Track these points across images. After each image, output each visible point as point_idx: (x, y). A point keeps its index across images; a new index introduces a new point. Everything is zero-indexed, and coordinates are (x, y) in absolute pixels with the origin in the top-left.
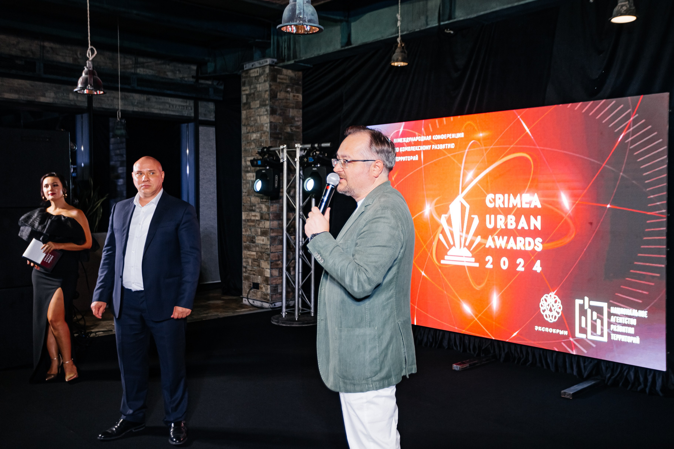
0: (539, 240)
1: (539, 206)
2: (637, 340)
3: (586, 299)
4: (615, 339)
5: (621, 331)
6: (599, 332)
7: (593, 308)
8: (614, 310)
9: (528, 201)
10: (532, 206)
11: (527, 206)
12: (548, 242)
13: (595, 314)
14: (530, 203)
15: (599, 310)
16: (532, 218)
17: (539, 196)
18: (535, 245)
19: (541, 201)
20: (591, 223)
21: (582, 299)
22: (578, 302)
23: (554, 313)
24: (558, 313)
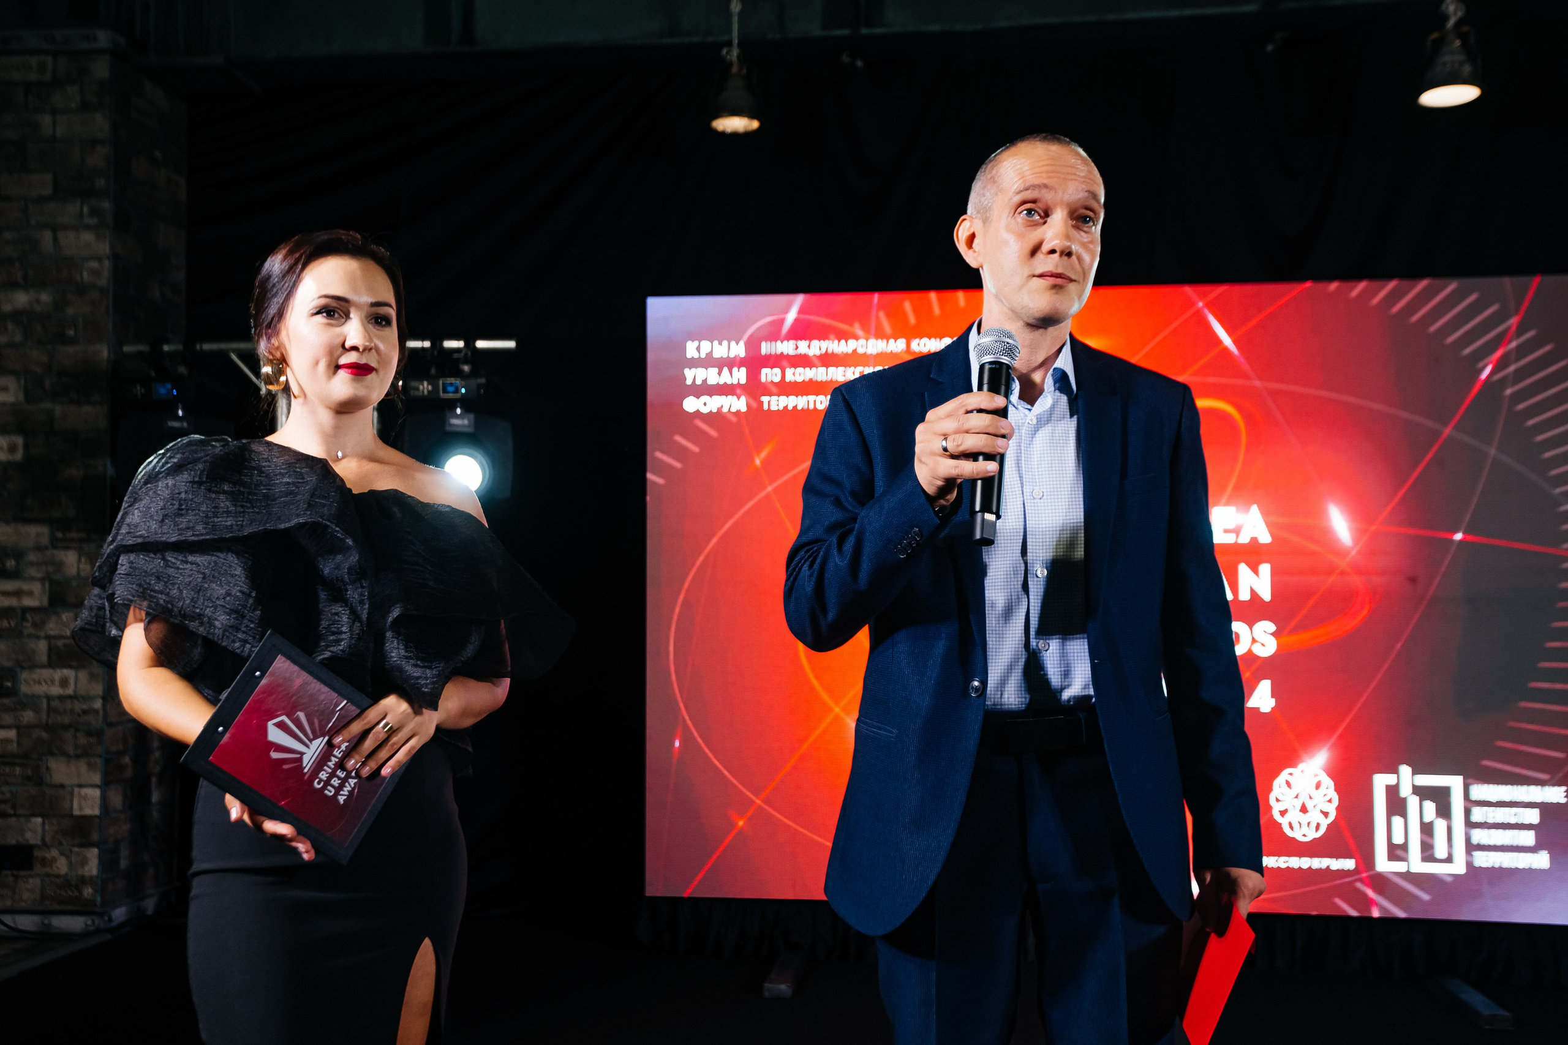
0: (1266, 627)
1: (1265, 538)
2: (1541, 860)
3: (1405, 770)
4: (1484, 865)
5: (1499, 843)
6: (1441, 851)
7: (1423, 793)
8: (1481, 791)
9: (1231, 526)
10: (1244, 539)
11: (1230, 539)
12: (1292, 632)
13: (1430, 807)
14: (1237, 531)
15: (1440, 797)
16: (1243, 569)
17: (1265, 513)
18: (1254, 641)
19: (1268, 524)
20: (1413, 580)
21: (1395, 771)
22: (1381, 782)
23: (1315, 816)
24: (1326, 814)
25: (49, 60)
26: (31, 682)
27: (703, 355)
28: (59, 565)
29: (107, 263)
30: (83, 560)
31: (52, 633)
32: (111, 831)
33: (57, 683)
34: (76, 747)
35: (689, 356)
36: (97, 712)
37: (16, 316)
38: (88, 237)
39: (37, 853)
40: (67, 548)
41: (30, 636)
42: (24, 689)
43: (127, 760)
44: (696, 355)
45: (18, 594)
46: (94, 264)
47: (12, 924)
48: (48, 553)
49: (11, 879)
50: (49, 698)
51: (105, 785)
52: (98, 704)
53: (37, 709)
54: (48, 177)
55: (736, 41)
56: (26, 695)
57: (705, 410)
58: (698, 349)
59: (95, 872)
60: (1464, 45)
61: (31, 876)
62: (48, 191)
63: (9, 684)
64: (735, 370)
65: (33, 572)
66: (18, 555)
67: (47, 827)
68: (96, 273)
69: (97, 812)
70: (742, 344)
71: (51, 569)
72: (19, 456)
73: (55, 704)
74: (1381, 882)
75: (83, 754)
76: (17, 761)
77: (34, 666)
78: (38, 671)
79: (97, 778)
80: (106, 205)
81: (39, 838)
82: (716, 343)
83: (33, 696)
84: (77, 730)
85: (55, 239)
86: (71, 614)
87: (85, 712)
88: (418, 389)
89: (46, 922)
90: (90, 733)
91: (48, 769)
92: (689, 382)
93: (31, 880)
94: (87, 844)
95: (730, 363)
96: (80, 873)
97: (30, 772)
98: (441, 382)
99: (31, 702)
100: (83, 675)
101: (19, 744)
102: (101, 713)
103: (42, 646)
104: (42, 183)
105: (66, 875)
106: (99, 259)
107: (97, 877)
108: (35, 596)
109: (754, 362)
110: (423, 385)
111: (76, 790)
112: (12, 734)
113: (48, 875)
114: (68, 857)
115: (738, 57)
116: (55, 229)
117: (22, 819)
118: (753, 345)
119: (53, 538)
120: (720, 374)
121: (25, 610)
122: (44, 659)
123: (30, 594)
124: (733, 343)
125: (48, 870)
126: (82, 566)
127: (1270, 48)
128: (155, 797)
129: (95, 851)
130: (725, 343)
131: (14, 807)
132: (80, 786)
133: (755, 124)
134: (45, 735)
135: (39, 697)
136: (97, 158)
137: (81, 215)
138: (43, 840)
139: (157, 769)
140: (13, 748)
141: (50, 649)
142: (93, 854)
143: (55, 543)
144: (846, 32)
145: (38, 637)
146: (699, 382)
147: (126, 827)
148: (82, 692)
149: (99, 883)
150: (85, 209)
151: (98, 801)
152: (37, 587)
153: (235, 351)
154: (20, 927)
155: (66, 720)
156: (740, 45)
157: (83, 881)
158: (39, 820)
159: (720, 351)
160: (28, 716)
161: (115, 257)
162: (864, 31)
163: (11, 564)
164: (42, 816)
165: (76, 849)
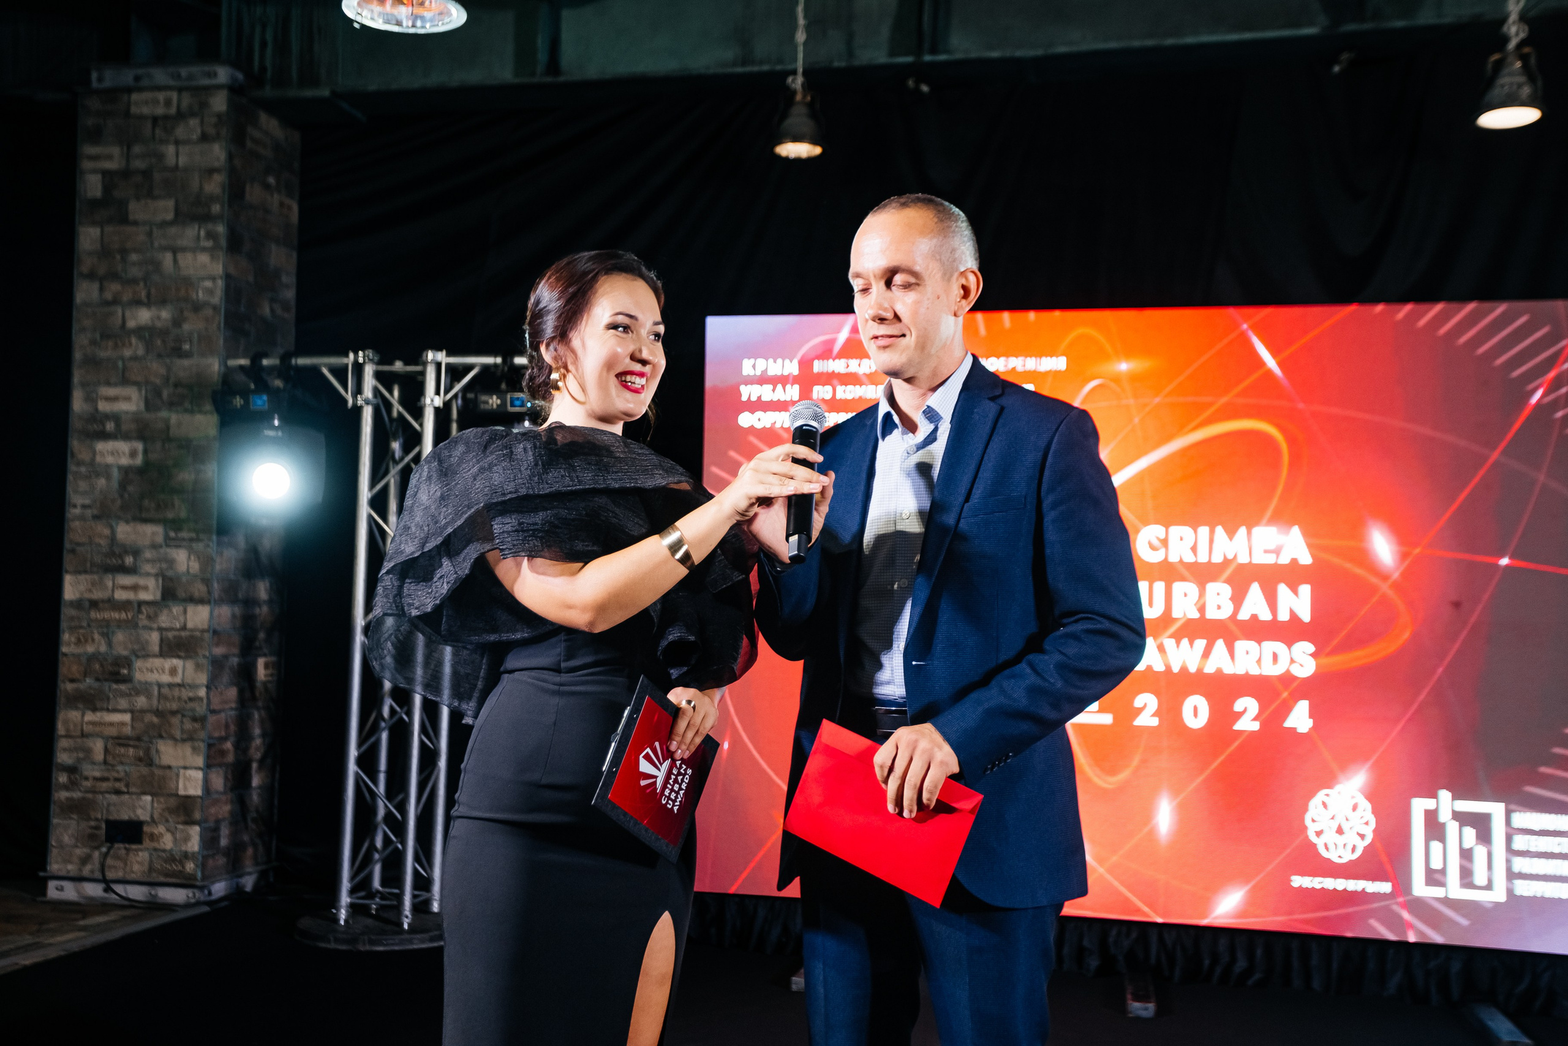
0: (1305, 648)
1: (1306, 559)
3: (1445, 795)
4: (1526, 894)
5: (1541, 872)
6: (1480, 878)
7: (1463, 819)
8: (1524, 819)
9: (1272, 547)
10: (1284, 560)
11: (1270, 559)
12: (1333, 652)
13: (1470, 833)
14: (1277, 552)
15: (1481, 824)
16: (1283, 590)
17: (1306, 534)
18: (1292, 661)
19: (1310, 546)
20: (1457, 605)
21: (1434, 796)
22: (1419, 806)
23: (1350, 838)
24: (1362, 836)
25: (174, 96)
26: (145, 670)
27: (758, 373)
28: (171, 562)
29: (220, 283)
30: (192, 557)
31: (163, 625)
32: (213, 810)
33: (167, 671)
34: (183, 731)
35: (745, 373)
36: (201, 699)
37: (139, 331)
38: (204, 258)
39: (146, 829)
40: (178, 547)
41: (145, 628)
42: (138, 676)
43: (229, 745)
44: (752, 373)
45: (135, 588)
46: (208, 284)
47: (123, 894)
48: (162, 551)
49: (123, 852)
50: (160, 686)
51: (208, 766)
52: (202, 692)
53: (149, 697)
54: (170, 203)
55: (800, 70)
56: (140, 682)
57: (759, 426)
58: (754, 366)
59: (196, 848)
60: (1526, 67)
61: (141, 850)
62: (170, 216)
63: (125, 672)
64: (788, 387)
65: (148, 568)
66: (136, 553)
67: (155, 805)
68: (210, 292)
69: (199, 792)
70: (796, 362)
71: (164, 566)
72: (139, 460)
73: (165, 691)
74: (1419, 907)
75: (189, 738)
76: (131, 743)
77: (147, 656)
78: (151, 660)
79: (200, 761)
80: (221, 229)
81: (148, 815)
82: (771, 361)
83: (146, 683)
84: (183, 716)
85: (175, 261)
86: (181, 608)
87: (191, 699)
88: (487, 403)
89: (153, 892)
90: (194, 719)
91: (157, 751)
92: (744, 398)
93: (140, 854)
94: (191, 822)
95: (782, 380)
96: (183, 848)
97: (141, 754)
98: (509, 396)
99: (144, 689)
100: (190, 665)
101: (133, 727)
102: (205, 701)
103: (155, 637)
104: (165, 208)
105: (171, 850)
106: (213, 279)
107: (198, 853)
108: (150, 591)
109: (807, 380)
110: (492, 399)
111: (182, 771)
112: (127, 718)
113: (155, 850)
114: (173, 834)
115: (803, 85)
116: (175, 251)
117: (134, 797)
118: (805, 364)
119: (167, 538)
120: (774, 390)
121: (140, 604)
122: (156, 649)
123: (146, 588)
124: (787, 361)
125: (155, 845)
126: (191, 564)
127: (1337, 69)
128: (256, 781)
129: (197, 828)
130: (780, 361)
131: (127, 786)
132: (185, 768)
133: (817, 150)
134: (155, 720)
135: (150, 684)
136: (214, 186)
137: (198, 238)
138: (152, 817)
139: (258, 755)
140: (128, 730)
141: (162, 640)
142: (195, 831)
143: (168, 542)
144: (909, 59)
145: (151, 629)
146: (754, 398)
147: (227, 808)
148: (188, 680)
149: (200, 858)
150: (202, 233)
151: (200, 783)
152: (151, 583)
153: (325, 365)
154: (131, 897)
155: (174, 706)
156: (805, 73)
157: (186, 856)
158: (149, 798)
159: (775, 368)
160: (141, 702)
161: (228, 277)
162: (928, 58)
163: (129, 560)
164: (153, 795)
165: (180, 827)
